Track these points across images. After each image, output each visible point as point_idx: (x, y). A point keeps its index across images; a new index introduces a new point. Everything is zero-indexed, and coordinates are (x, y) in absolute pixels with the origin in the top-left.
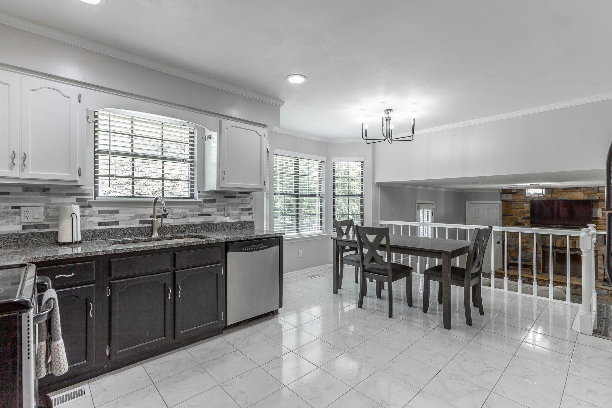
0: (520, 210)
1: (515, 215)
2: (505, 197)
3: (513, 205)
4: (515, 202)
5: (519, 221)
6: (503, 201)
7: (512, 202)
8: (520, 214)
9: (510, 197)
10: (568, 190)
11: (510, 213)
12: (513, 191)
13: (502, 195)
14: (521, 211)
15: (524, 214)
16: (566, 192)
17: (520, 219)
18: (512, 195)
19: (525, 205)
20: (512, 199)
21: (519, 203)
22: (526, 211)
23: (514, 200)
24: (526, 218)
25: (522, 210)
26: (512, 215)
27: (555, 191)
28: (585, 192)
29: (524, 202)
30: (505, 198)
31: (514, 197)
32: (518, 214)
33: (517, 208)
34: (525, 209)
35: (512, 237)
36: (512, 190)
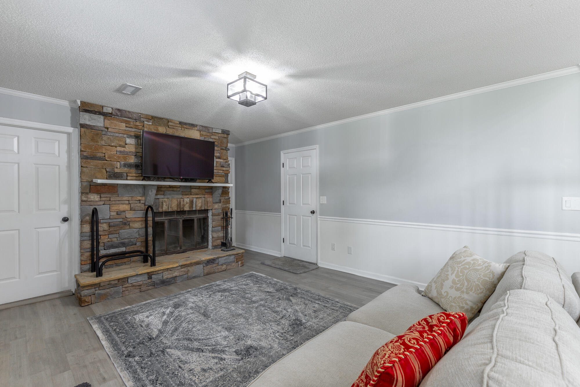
0: (119, 149)
1: (109, 158)
2: (86, 119)
3: (105, 138)
4: (109, 133)
5: (116, 170)
6: (82, 126)
7: (104, 133)
8: (119, 157)
9: (98, 121)
10: (185, 126)
11: (99, 155)
12: (105, 110)
13: (81, 113)
14: (120, 152)
15: (125, 158)
16: (183, 129)
17: (119, 167)
18: (102, 117)
19: (128, 141)
20: (102, 125)
21: (117, 135)
22: (130, 152)
23: (108, 128)
24: (130, 166)
25: (122, 149)
26: (100, 159)
27: (170, 124)
28: (201, 132)
29: (125, 136)
30: (89, 121)
31: (108, 123)
32: (114, 155)
33: (112, 145)
34: (128, 149)
35: (103, 203)
36: (103, 107)
